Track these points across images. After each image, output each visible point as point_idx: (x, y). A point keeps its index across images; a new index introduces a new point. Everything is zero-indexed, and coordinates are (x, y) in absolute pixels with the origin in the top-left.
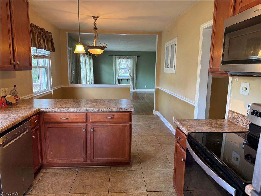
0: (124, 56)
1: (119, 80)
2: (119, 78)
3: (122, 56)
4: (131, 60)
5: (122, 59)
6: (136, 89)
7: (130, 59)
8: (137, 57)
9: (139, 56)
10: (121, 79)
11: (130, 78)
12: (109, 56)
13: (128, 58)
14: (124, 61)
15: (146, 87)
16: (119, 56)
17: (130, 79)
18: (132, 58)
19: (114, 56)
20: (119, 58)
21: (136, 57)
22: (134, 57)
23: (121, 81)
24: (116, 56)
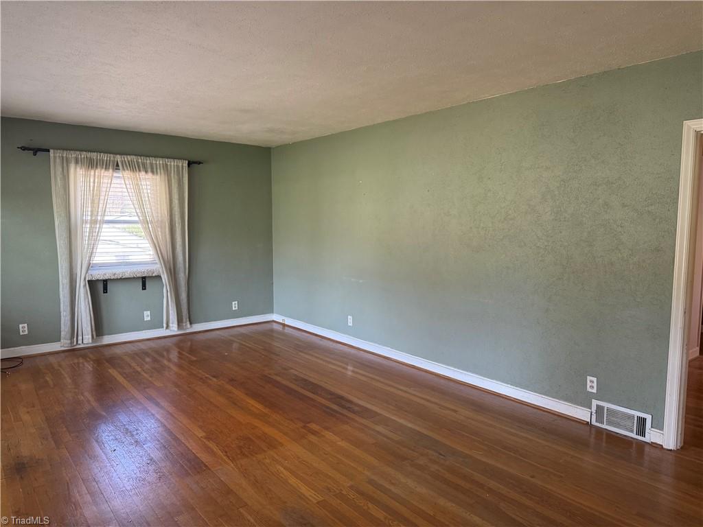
0: (118, 158)
1: (92, 284)
2: (98, 275)
3: (105, 157)
4: (157, 178)
5: (107, 168)
6: (191, 324)
7: (153, 172)
8: (189, 164)
9: (200, 163)
10: (105, 282)
11: (158, 268)
12: (24, 149)
13: (144, 165)
14: (118, 181)
15: (235, 305)
16: (89, 155)
17: (159, 277)
18: (166, 167)
19: (59, 153)
20: (92, 164)
21: (186, 164)
22: (172, 163)
23: (105, 290)
24: (73, 155)
